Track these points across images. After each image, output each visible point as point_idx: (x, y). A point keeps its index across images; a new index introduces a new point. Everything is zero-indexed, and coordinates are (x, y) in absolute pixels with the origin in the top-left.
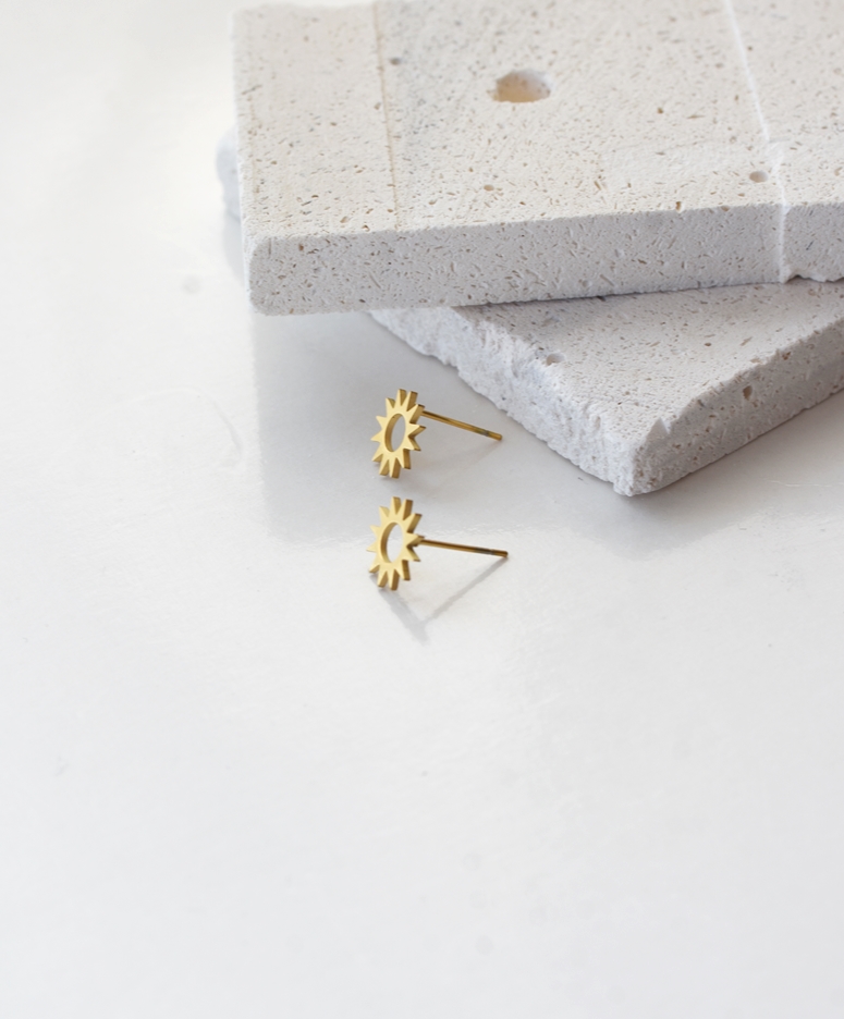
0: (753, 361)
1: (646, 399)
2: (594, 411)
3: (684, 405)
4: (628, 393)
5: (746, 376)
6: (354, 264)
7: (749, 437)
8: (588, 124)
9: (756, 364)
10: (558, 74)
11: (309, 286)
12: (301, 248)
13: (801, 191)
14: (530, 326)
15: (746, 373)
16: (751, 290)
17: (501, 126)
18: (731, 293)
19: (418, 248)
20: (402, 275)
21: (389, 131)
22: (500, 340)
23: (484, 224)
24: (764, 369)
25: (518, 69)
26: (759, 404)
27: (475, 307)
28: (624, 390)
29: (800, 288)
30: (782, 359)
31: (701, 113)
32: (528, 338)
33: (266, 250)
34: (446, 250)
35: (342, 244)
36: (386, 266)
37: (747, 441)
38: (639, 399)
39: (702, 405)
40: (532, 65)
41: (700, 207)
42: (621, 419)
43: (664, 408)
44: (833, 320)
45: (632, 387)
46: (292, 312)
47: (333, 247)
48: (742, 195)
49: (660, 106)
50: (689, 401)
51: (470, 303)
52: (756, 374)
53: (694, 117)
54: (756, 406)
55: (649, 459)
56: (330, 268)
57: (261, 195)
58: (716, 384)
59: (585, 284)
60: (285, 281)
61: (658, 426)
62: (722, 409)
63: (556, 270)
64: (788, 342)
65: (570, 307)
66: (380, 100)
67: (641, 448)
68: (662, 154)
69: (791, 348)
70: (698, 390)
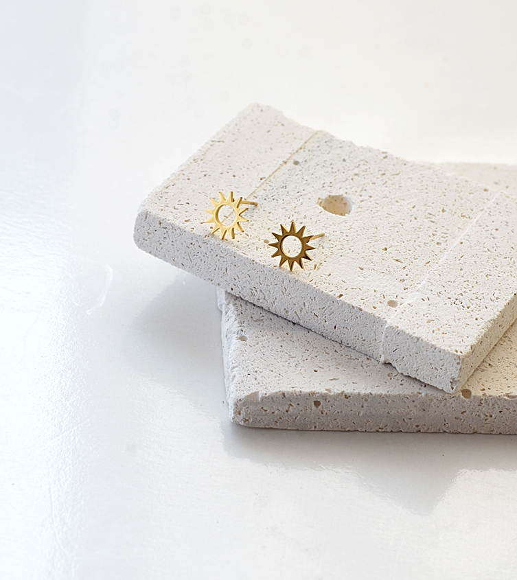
0: (326, 390)
1: (261, 379)
2: (235, 371)
3: (274, 391)
4: (256, 372)
5: (317, 395)
6: (182, 244)
7: (315, 427)
8: (345, 237)
9: (326, 392)
10: (360, 207)
11: (161, 244)
12: (160, 223)
13: (401, 320)
14: (249, 318)
15: (318, 393)
16: (364, 358)
17: (305, 217)
18: (353, 354)
19: (212, 252)
20: (203, 261)
21: (254, 192)
22: (231, 317)
23: (245, 256)
24: (330, 396)
25: (345, 195)
26: (325, 414)
27: (232, 295)
28: (256, 369)
29: (387, 370)
30: (343, 396)
31: (402, 260)
32: (241, 323)
33: (145, 216)
34: (225, 260)
35: (178, 231)
36: (196, 253)
37: (313, 429)
38: (258, 377)
39: (285, 396)
40: (353, 198)
41: (349, 302)
42: (242, 382)
43: (264, 387)
44: (384, 392)
45: (261, 370)
46: (150, 253)
47: (174, 231)
48: (375, 308)
49: (387, 247)
50: (278, 390)
51: (231, 292)
52: (325, 397)
53: (397, 260)
54: (322, 413)
55: (244, 408)
56: (171, 240)
57: (167, 190)
58: (298, 390)
59: (287, 312)
60: (150, 236)
61: (256, 394)
62: (298, 404)
63: (274, 298)
64: (352, 390)
65: (275, 319)
66: (267, 177)
67: (240, 400)
68: (362, 269)
69: (352, 394)
70: (286, 388)
